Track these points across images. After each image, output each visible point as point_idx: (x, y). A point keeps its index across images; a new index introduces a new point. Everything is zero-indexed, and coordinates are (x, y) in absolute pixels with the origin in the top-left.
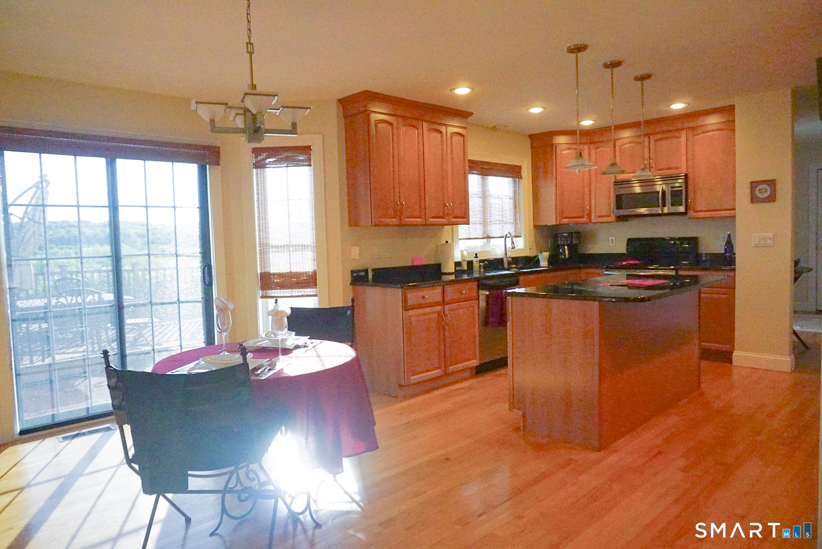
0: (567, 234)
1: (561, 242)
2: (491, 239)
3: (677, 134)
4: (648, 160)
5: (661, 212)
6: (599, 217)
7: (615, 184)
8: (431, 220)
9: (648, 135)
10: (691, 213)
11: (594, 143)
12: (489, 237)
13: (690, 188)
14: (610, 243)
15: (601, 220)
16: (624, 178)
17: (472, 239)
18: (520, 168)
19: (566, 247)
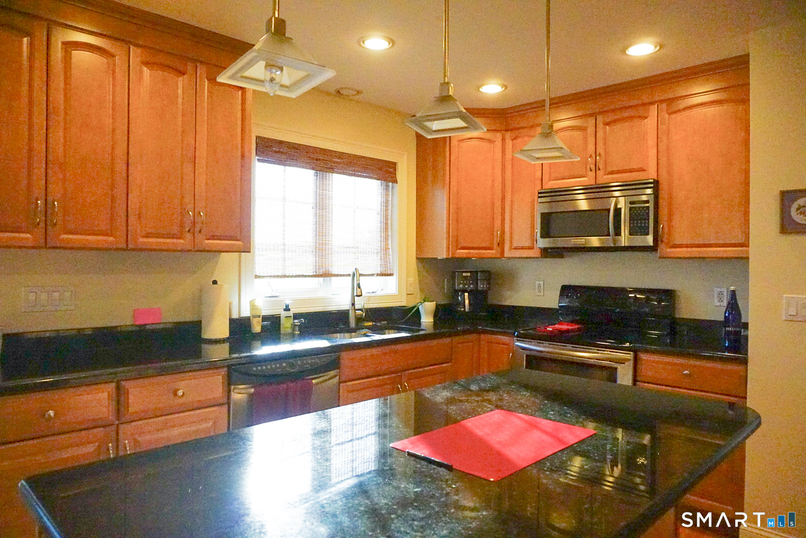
0: (469, 274)
1: (459, 285)
2: (333, 278)
3: (641, 111)
4: (594, 155)
5: (612, 245)
6: (516, 248)
7: (540, 195)
8: (141, 240)
9: (594, 115)
10: (664, 249)
11: (511, 130)
12: (326, 275)
13: (663, 203)
14: (537, 291)
15: (518, 254)
16: (555, 187)
17: (288, 277)
18: (393, 165)
19: (466, 294)
